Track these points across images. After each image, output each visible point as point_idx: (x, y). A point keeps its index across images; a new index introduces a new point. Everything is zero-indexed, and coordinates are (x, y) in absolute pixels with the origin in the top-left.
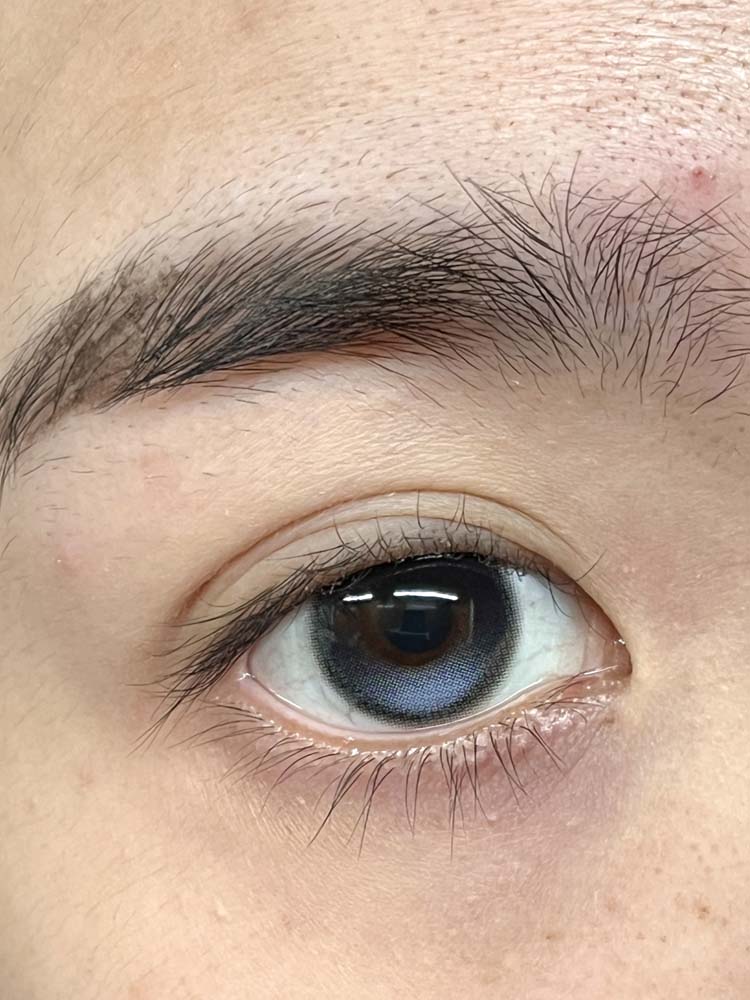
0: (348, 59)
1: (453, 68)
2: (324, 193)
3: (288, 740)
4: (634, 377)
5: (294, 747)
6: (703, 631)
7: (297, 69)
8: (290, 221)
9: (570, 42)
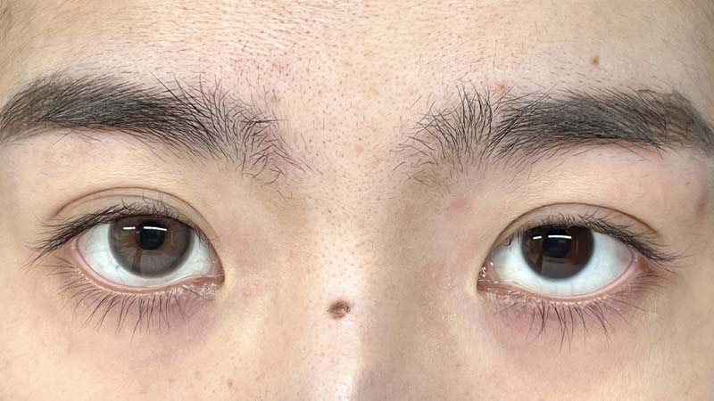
0: (151, 19)
1: (188, 33)
2: (132, 69)
3: (82, 279)
4: (241, 168)
5: (83, 282)
6: (256, 273)
7: (133, 17)
8: (117, 76)
9: (235, 34)
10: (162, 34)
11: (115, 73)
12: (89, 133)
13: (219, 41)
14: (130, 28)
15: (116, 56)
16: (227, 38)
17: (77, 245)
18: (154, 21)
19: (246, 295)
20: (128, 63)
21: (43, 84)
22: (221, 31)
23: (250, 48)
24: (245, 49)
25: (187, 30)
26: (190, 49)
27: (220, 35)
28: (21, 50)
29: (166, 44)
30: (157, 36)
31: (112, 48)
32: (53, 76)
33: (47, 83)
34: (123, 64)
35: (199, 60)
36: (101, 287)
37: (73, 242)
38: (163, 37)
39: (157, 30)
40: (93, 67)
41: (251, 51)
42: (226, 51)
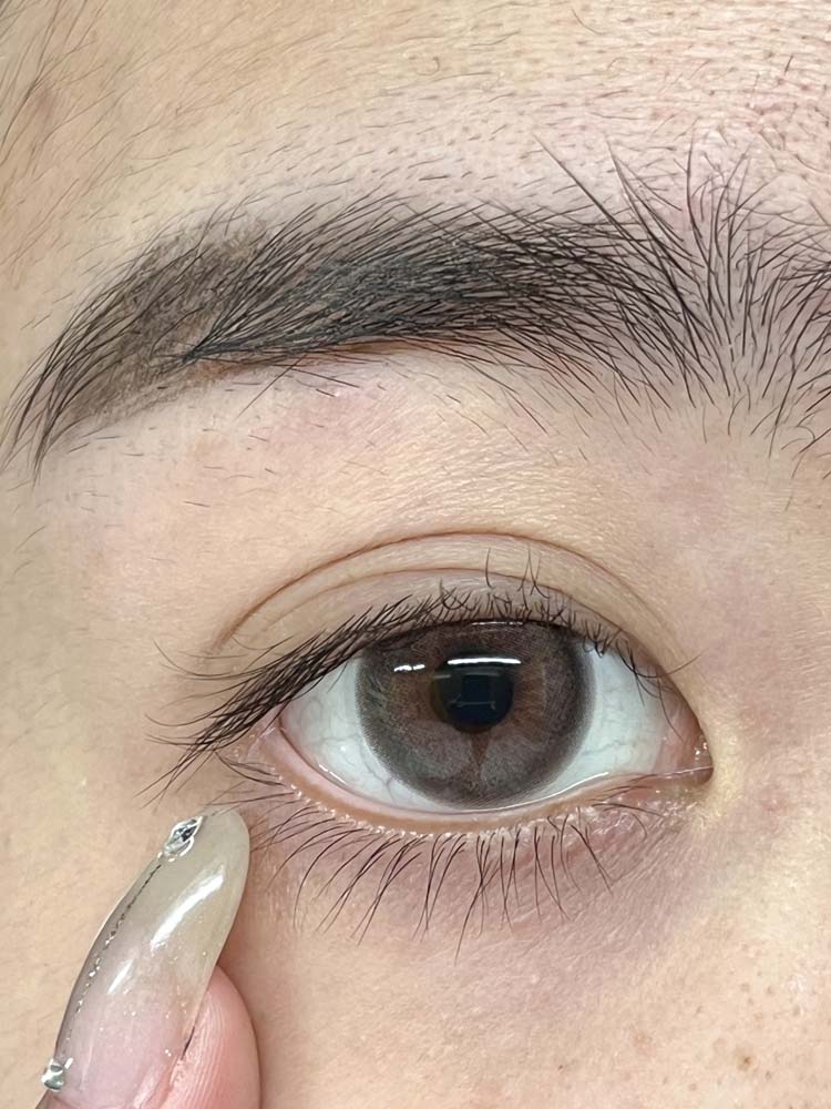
3: (308, 810)
10: (537, 61)
11: (399, 184)
12: (331, 369)
13: (708, 61)
14: (436, 59)
15: (396, 138)
16: (730, 53)
18: (507, 28)
19: (771, 809)
20: (434, 152)
21: (174, 253)
22: (710, 35)
23: (802, 71)
24: (788, 76)
25: (609, 41)
26: (625, 91)
27: (709, 44)
28: (92, 184)
29: (551, 86)
30: (522, 67)
31: (382, 121)
32: (208, 226)
33: (188, 248)
34: (421, 157)
35: (655, 116)
36: (361, 824)
38: (539, 67)
39: (518, 53)
40: (332, 177)
41: (805, 81)
42: (733, 86)
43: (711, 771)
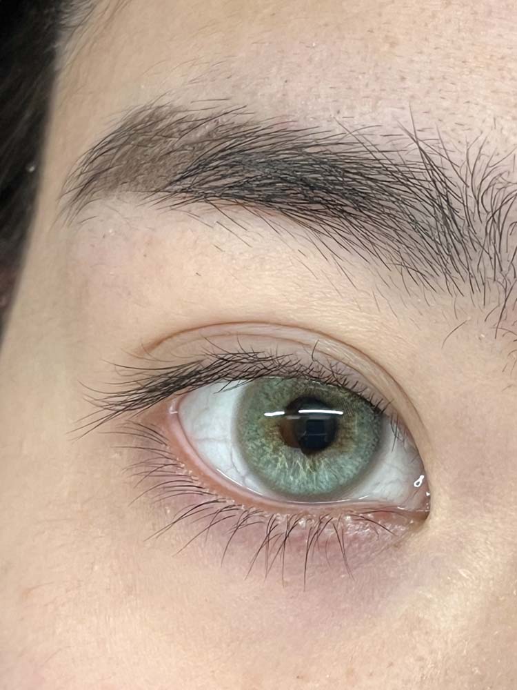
17: (177, 408)
37: (173, 401)
43: (428, 513)
